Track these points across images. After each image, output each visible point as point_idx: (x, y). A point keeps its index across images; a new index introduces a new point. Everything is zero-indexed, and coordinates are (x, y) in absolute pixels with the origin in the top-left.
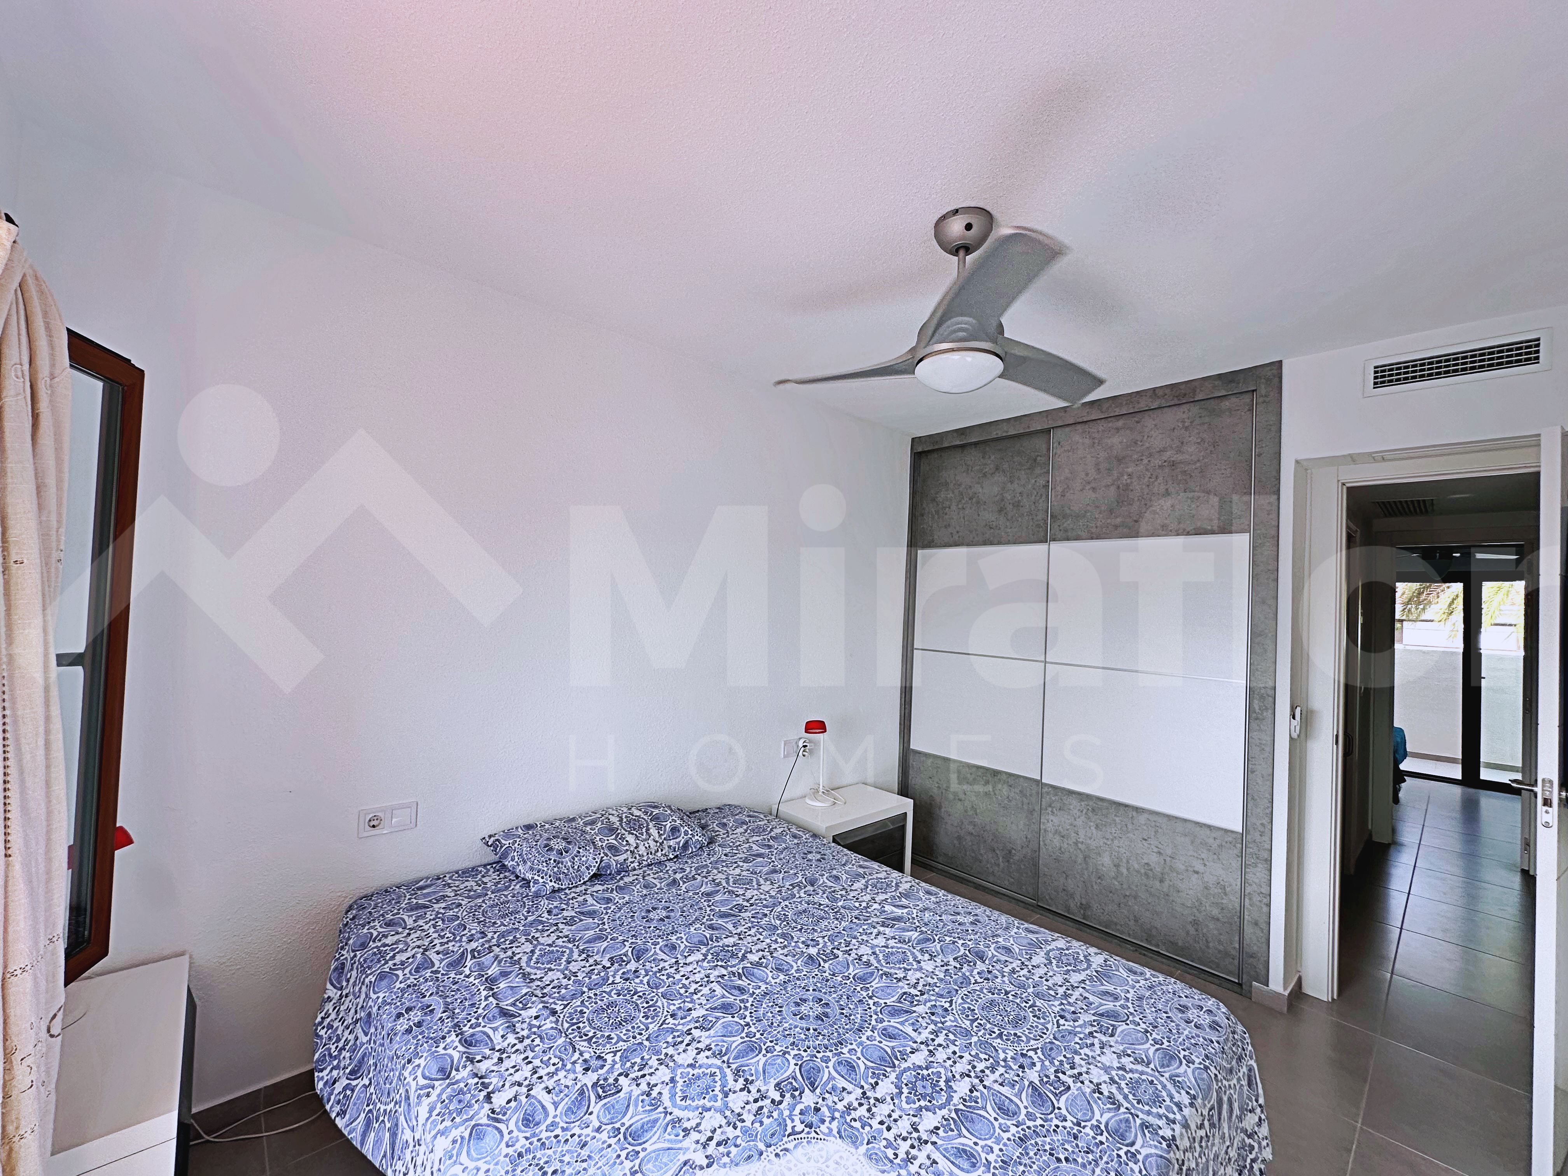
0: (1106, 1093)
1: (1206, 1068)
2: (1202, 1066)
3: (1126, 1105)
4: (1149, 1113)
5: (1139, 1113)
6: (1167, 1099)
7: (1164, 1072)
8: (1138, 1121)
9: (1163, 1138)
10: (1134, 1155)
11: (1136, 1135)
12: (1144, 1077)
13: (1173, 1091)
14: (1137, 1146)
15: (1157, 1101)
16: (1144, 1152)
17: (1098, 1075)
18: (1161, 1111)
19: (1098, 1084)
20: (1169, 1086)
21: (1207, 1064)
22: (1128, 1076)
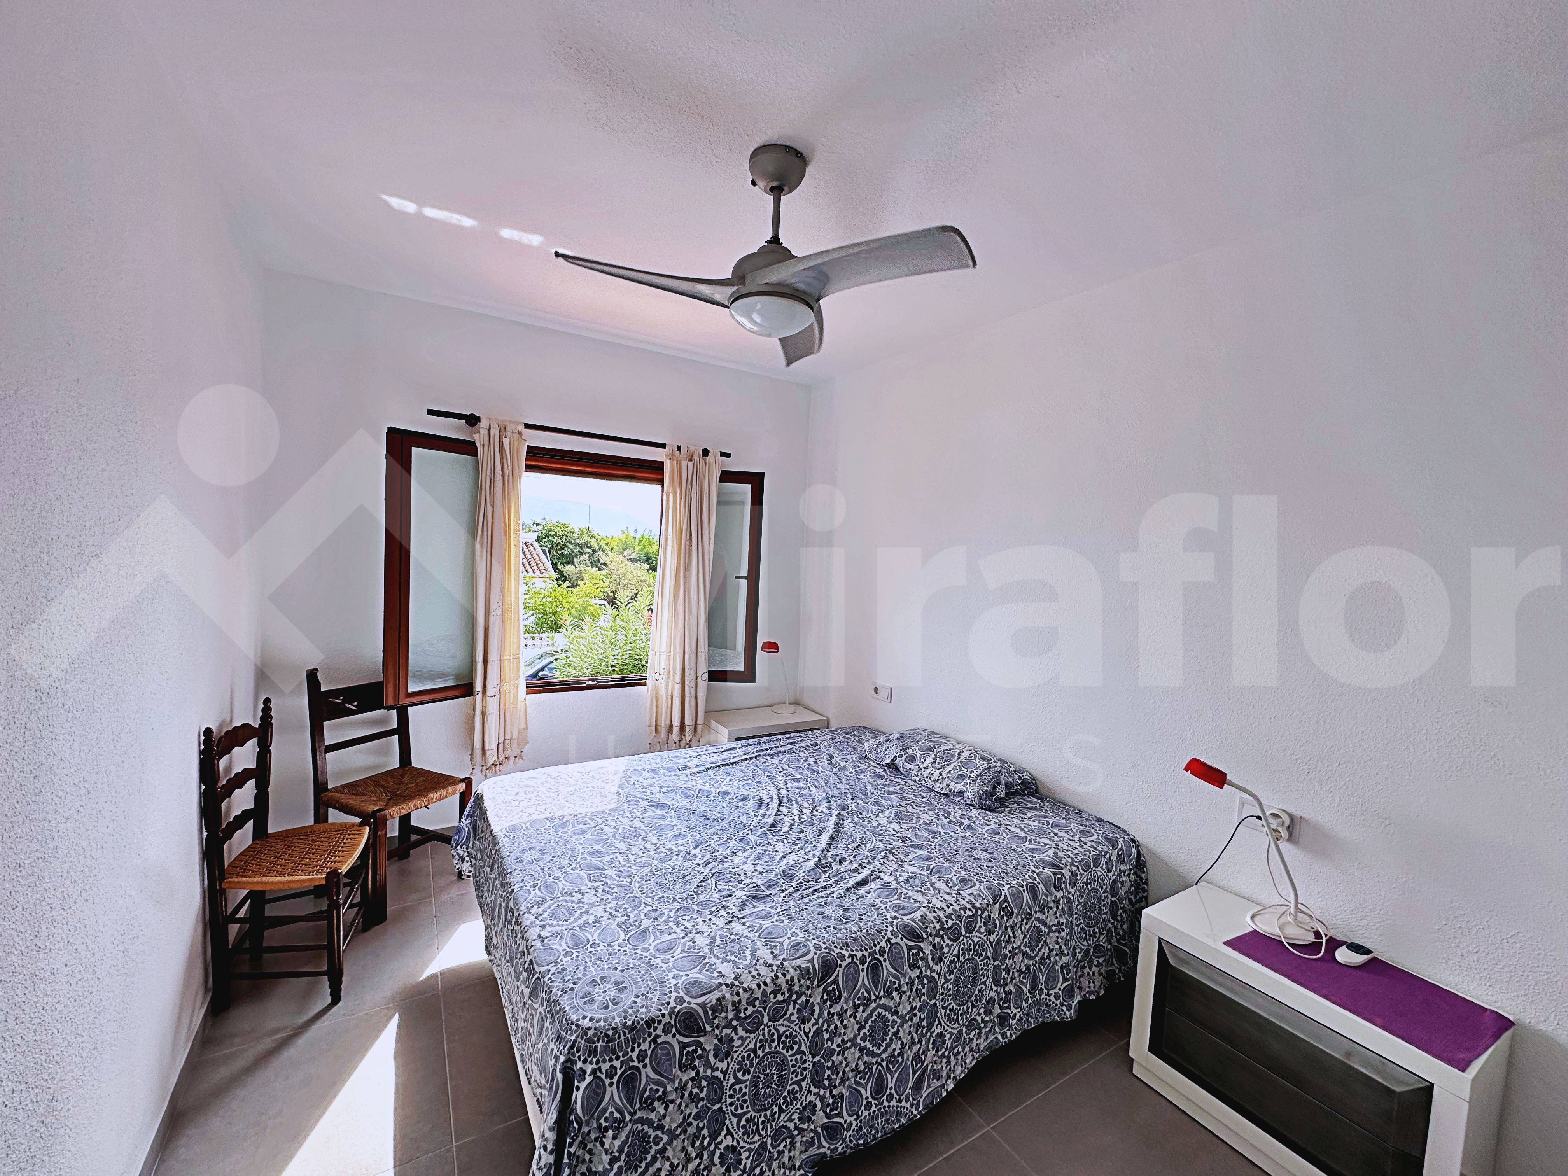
0: (574, 894)
1: (556, 963)
2: (559, 961)
3: (561, 898)
4: (549, 907)
5: (552, 902)
6: (550, 922)
7: (568, 932)
8: (548, 899)
9: (533, 907)
10: (535, 887)
11: (542, 893)
12: (572, 919)
13: (553, 929)
14: (537, 891)
15: (553, 915)
16: (533, 893)
17: (589, 898)
18: (546, 914)
19: (583, 895)
20: (557, 928)
21: (559, 966)
22: (579, 912)
